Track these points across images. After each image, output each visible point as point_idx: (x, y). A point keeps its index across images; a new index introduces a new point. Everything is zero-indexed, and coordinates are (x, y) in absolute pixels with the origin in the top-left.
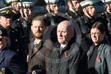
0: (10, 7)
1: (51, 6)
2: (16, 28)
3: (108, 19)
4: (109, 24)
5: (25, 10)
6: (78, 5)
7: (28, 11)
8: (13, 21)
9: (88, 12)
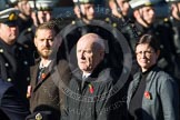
0: (16, 8)
1: (82, 6)
2: (26, 43)
3: (175, 29)
4: (176, 37)
5: (40, 14)
6: (126, 5)
7: (45, 15)
8: (21, 31)
9: (142, 17)
